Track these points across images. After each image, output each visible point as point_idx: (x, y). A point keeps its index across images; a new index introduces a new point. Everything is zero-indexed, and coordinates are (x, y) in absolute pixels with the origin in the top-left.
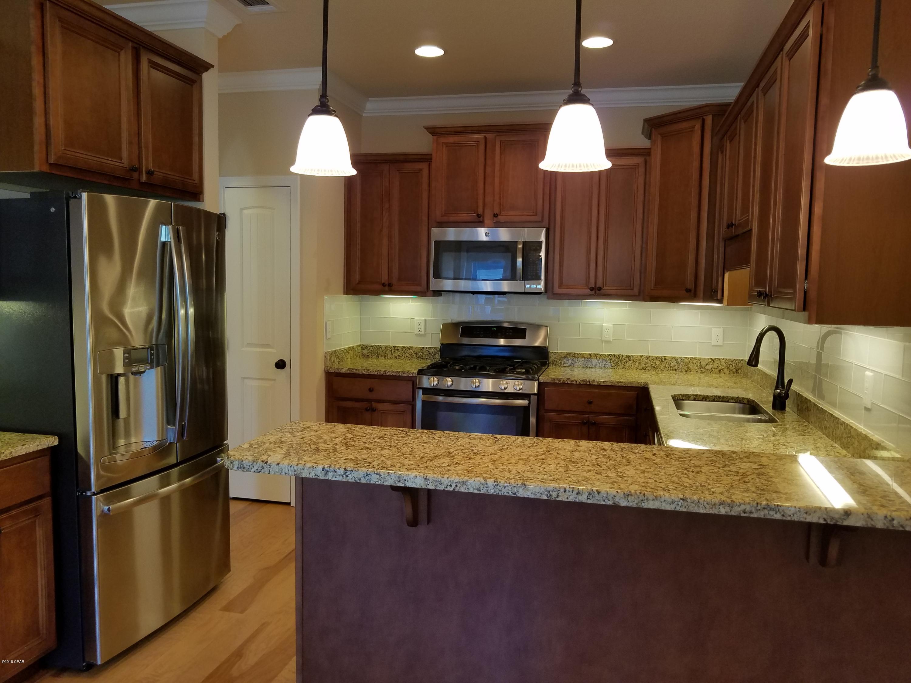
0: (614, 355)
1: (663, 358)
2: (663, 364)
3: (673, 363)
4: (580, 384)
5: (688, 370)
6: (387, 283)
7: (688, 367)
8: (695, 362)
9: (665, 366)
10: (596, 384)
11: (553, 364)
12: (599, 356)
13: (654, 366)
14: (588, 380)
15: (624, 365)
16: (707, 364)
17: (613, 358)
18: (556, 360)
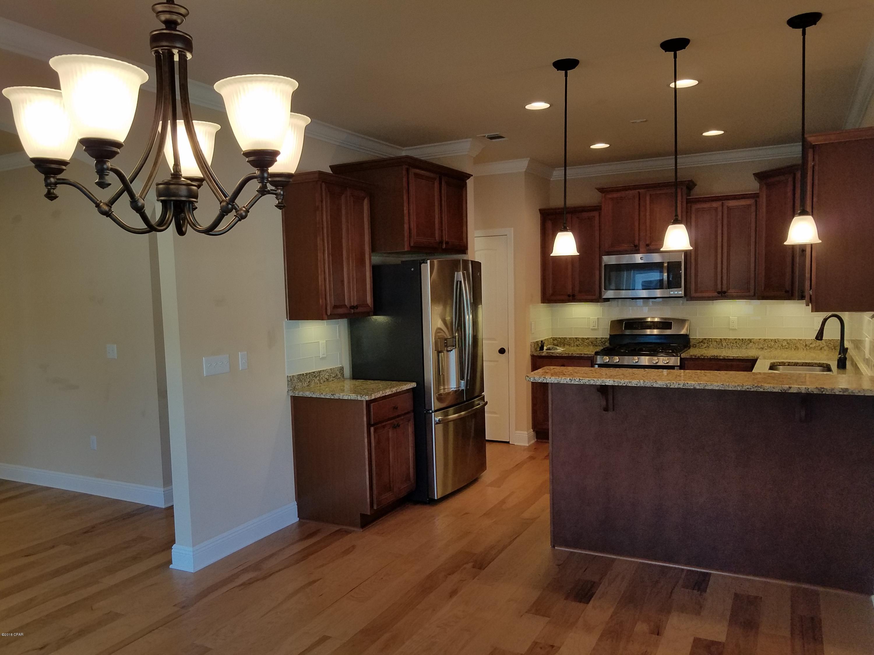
0: (739, 339)
1: (777, 340)
2: (776, 345)
3: (785, 344)
4: (710, 358)
5: (797, 348)
6: (571, 294)
7: (796, 346)
8: (801, 342)
9: (778, 346)
10: (722, 358)
11: (693, 346)
12: (727, 340)
13: (769, 346)
14: (716, 355)
15: (746, 346)
16: (811, 344)
17: (738, 341)
18: (695, 344)
